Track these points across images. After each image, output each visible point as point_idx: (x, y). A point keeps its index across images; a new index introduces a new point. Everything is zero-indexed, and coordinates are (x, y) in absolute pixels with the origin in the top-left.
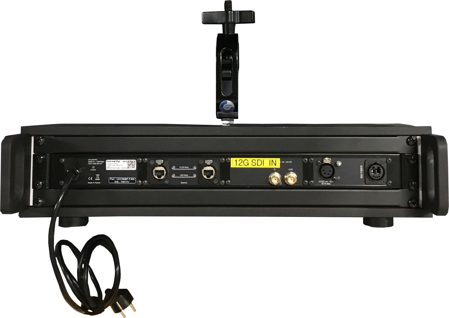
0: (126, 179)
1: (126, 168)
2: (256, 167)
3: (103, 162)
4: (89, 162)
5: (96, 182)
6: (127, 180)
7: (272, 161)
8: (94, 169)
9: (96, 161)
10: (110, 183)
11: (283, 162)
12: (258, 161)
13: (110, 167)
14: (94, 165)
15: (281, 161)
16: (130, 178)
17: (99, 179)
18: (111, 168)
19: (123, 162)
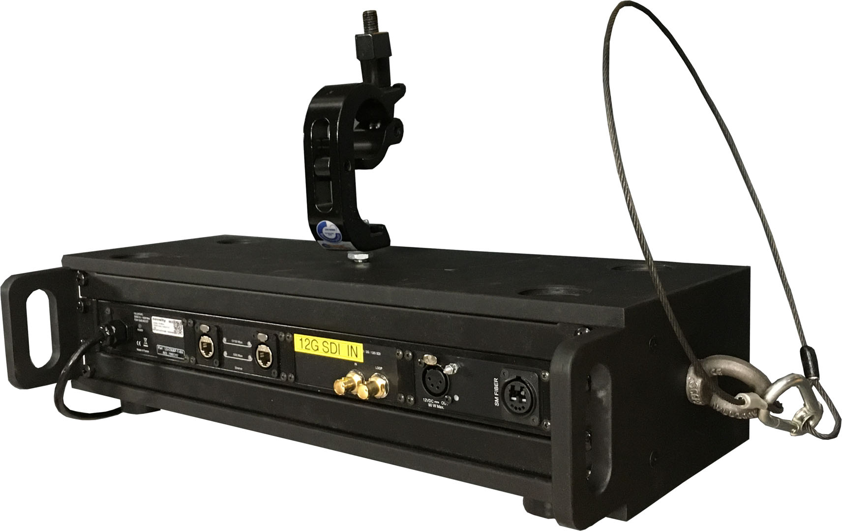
0: (174, 350)
1: (173, 333)
2: (329, 355)
3: (148, 319)
4: (135, 317)
5: (145, 349)
6: (176, 353)
7: (352, 347)
8: (141, 328)
9: (141, 316)
10: (158, 354)
11: (368, 352)
12: (332, 344)
13: (157, 328)
14: (141, 323)
15: (365, 349)
16: (178, 349)
17: (147, 346)
18: (157, 330)
19: (170, 322)
